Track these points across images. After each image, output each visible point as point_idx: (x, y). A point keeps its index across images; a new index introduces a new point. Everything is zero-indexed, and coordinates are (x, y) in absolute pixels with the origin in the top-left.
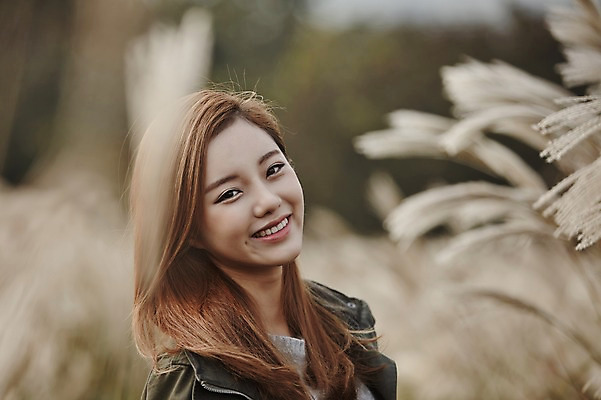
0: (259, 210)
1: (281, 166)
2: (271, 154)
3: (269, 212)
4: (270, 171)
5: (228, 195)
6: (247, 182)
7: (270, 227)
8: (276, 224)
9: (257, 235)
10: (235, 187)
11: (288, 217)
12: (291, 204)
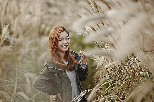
0: (64, 43)
1: (68, 38)
3: (65, 44)
4: (67, 39)
8: (66, 46)
9: (63, 46)
10: (62, 39)
12: (68, 44)
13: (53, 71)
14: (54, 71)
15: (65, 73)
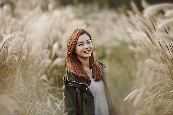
0: (85, 48)
1: (90, 42)
2: (89, 40)
3: (86, 49)
4: (88, 43)
5: (81, 45)
6: (84, 43)
7: (86, 51)
8: (87, 51)
9: (84, 52)
11: (90, 50)
12: (90, 48)
13: (74, 85)
14: (76, 85)
15: (88, 88)
